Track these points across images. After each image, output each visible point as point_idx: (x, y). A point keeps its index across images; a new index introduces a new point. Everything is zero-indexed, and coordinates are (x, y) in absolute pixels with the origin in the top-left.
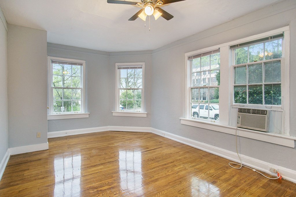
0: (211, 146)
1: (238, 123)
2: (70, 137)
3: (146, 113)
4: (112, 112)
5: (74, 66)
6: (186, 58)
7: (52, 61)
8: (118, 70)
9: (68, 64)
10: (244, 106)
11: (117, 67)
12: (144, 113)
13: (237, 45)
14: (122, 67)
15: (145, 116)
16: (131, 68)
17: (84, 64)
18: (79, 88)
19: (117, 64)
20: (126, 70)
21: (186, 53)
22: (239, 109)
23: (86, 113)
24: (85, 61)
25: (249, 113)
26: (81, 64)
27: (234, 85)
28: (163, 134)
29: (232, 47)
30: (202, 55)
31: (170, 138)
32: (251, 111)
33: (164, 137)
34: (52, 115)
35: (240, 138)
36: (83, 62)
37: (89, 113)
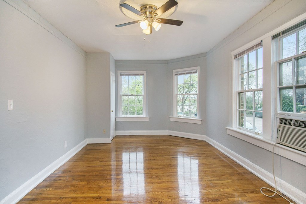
0: (253, 163)
1: (278, 137)
2: (133, 136)
3: (201, 119)
4: (170, 117)
5: (137, 76)
6: (233, 57)
7: (121, 74)
8: (175, 77)
9: (132, 75)
10: (290, 115)
11: (174, 74)
12: (199, 119)
13: (279, 34)
14: (178, 73)
15: (200, 122)
16: (187, 73)
17: (145, 74)
18: (141, 95)
19: (174, 71)
20: (182, 76)
21: (232, 51)
22: (280, 118)
23: (147, 117)
24: (146, 72)
25: (290, 125)
26: (143, 74)
27: (279, 86)
28: (213, 143)
29: (274, 37)
30: (246, 51)
31: (219, 149)
32: (292, 123)
33: (214, 147)
34: (120, 117)
35: (281, 157)
36: (144, 72)
37: (149, 117)
